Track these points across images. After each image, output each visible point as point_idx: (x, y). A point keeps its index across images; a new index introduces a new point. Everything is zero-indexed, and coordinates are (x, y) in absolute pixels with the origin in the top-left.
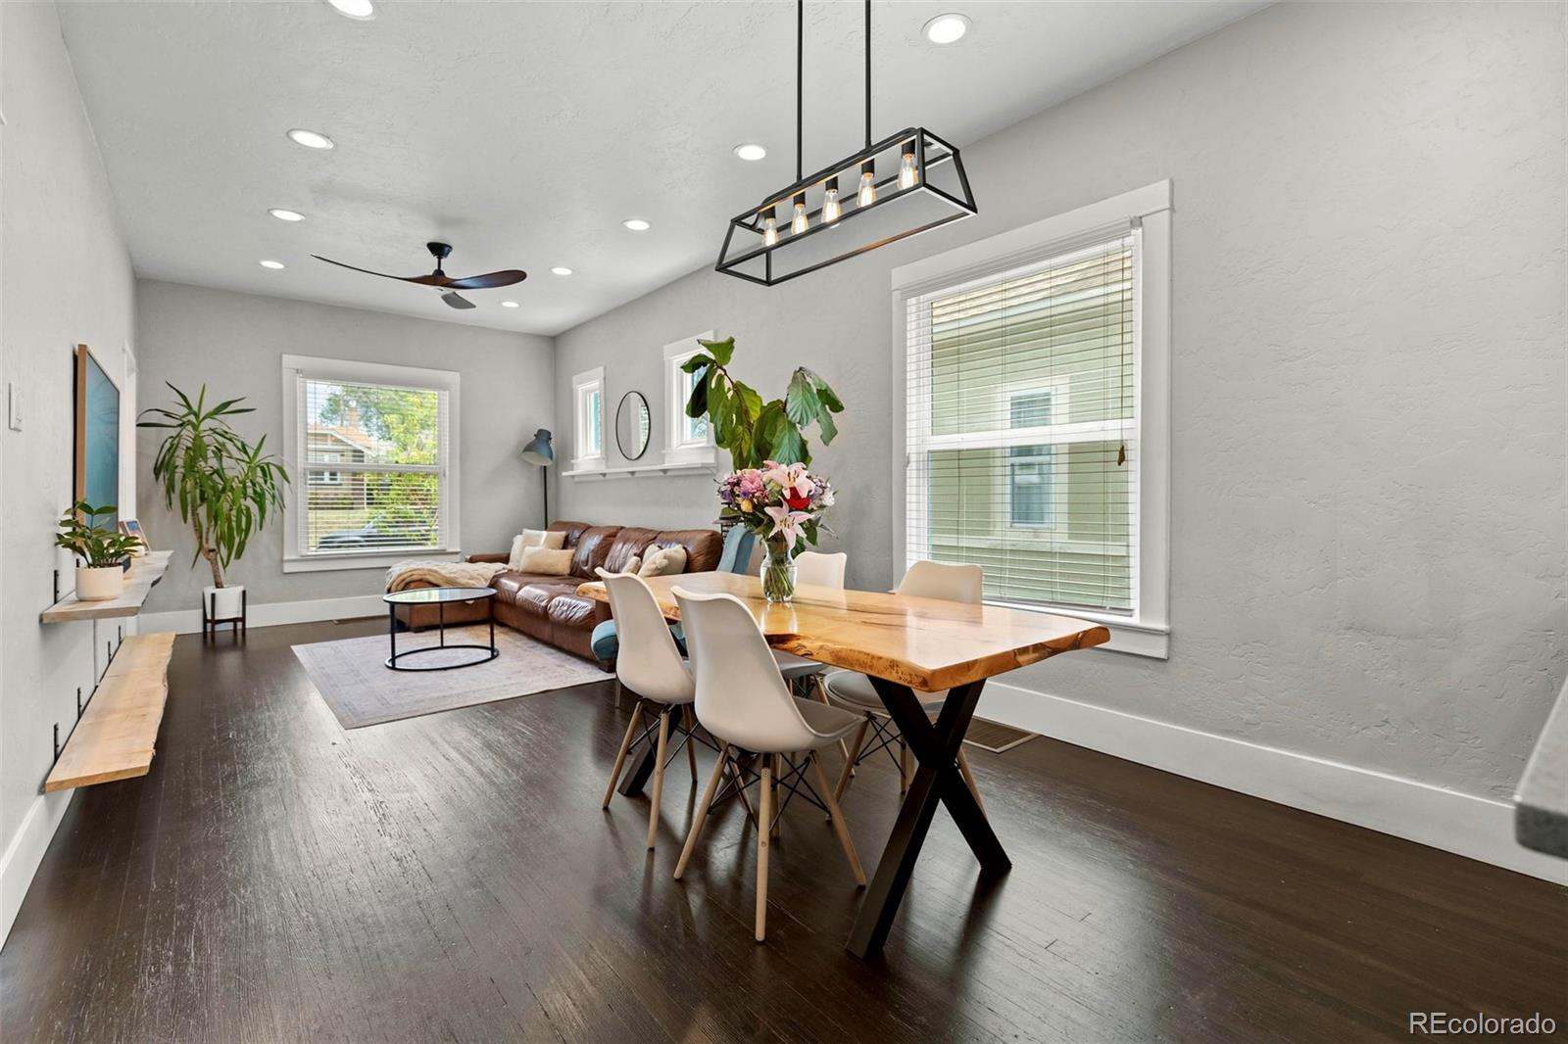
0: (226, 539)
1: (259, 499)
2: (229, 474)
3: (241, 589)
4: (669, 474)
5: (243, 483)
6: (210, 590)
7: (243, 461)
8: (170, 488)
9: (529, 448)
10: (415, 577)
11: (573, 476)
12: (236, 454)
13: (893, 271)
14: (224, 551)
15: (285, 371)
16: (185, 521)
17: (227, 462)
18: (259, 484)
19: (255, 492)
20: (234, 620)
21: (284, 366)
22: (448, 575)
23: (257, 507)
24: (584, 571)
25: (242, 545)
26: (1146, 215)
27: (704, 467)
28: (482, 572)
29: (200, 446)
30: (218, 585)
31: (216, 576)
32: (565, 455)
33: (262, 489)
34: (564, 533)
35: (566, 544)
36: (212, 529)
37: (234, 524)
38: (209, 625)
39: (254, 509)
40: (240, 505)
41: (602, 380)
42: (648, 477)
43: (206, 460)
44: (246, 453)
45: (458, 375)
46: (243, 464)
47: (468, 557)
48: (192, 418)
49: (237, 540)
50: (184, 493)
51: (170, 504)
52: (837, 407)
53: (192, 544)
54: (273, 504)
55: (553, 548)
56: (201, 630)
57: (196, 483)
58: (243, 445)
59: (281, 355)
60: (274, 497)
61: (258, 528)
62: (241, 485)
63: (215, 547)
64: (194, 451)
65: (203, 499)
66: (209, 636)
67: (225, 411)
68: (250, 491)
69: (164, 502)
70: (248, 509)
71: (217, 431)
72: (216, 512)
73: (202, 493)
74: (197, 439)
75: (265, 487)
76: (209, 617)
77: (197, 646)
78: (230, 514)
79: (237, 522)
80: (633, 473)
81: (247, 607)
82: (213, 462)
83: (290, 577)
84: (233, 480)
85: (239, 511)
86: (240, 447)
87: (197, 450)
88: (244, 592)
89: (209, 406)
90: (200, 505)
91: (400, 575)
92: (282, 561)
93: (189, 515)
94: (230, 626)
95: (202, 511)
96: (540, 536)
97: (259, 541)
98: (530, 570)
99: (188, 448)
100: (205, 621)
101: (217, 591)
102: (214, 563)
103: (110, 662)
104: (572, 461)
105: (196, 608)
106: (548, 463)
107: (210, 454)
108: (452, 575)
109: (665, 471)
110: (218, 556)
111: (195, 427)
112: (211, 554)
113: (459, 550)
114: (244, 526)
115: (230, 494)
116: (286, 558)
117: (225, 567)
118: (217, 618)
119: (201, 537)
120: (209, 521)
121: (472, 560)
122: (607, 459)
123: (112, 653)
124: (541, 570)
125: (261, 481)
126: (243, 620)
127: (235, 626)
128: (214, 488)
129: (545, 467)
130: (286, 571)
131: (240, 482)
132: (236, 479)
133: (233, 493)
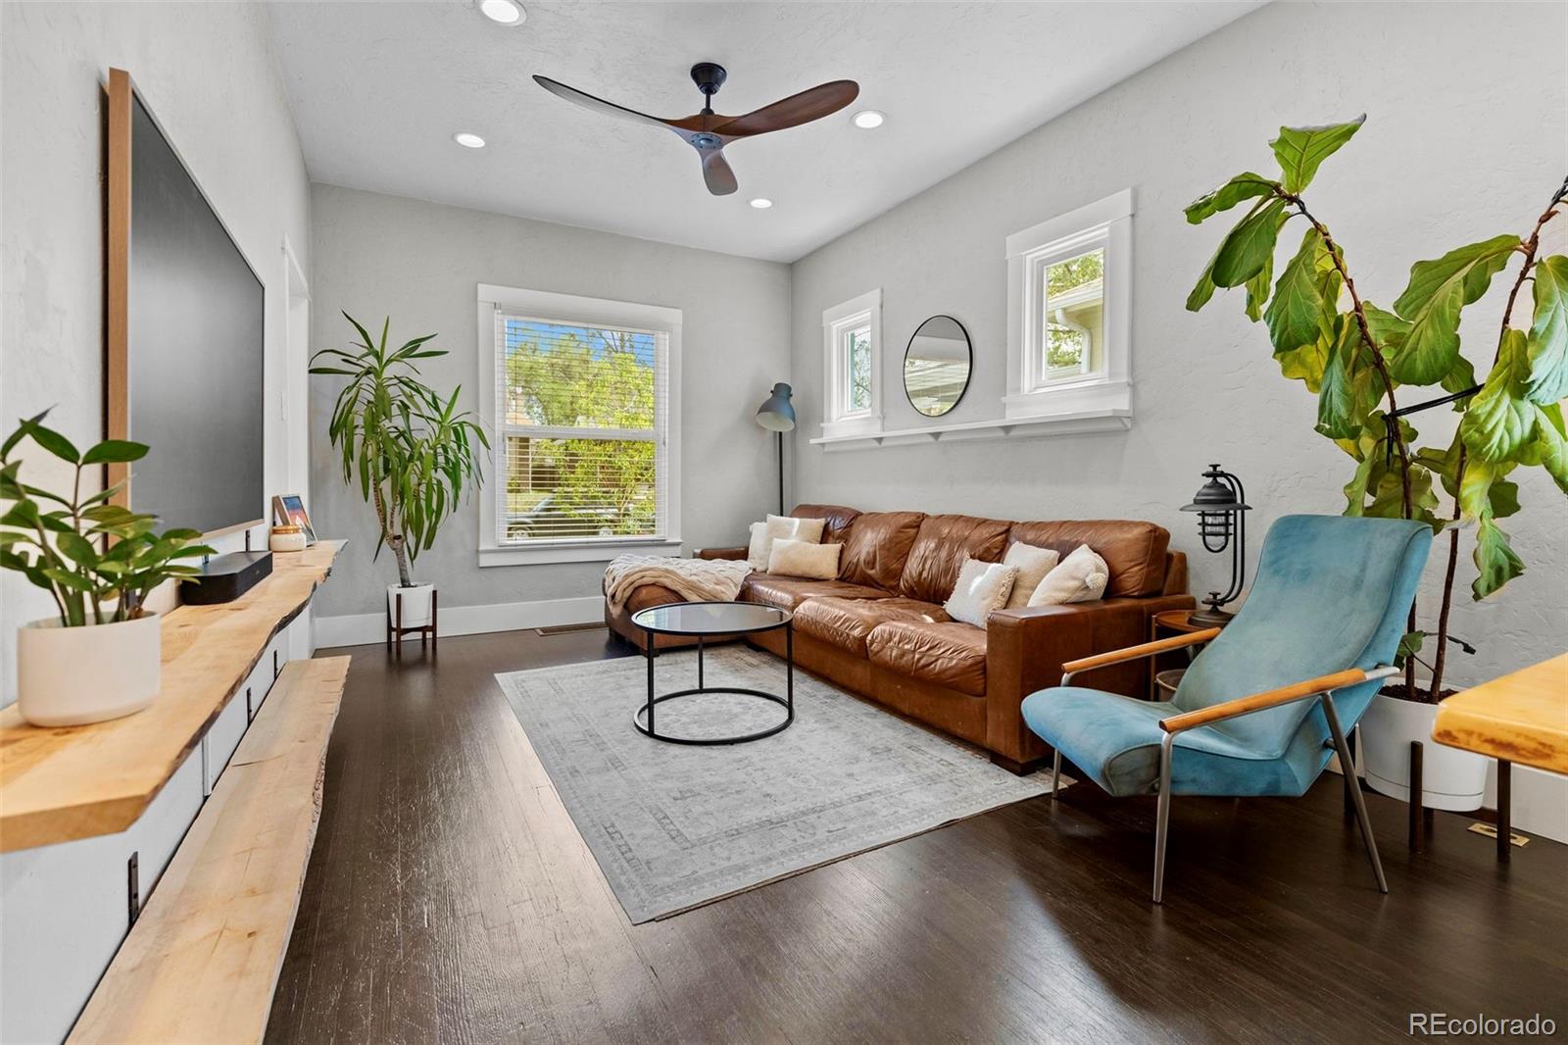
0: (413, 523)
1: (453, 472)
2: (417, 436)
3: (430, 588)
4: (1013, 433)
5: (434, 449)
6: (395, 589)
7: (434, 420)
8: (349, 454)
9: (765, 408)
10: (646, 580)
11: (823, 445)
12: (427, 411)
14: (411, 539)
15: (480, 304)
16: (366, 500)
17: (416, 422)
18: (451, 448)
19: (447, 460)
20: (423, 630)
21: (479, 299)
22: (689, 578)
23: (449, 481)
24: (870, 576)
25: (432, 530)
27: (1116, 417)
28: (729, 573)
29: (383, 399)
30: (405, 584)
31: (402, 570)
32: (810, 416)
33: (456, 457)
34: (822, 521)
35: (825, 536)
36: (397, 508)
37: (423, 503)
38: (394, 634)
39: (447, 483)
40: (431, 479)
41: (878, 309)
42: (970, 440)
43: (389, 417)
44: (437, 409)
45: (680, 312)
46: (434, 424)
47: (698, 551)
48: (372, 361)
49: (426, 524)
50: (364, 460)
51: (349, 475)
53: (376, 530)
54: (469, 476)
55: (810, 542)
56: (384, 640)
57: (379, 450)
58: (434, 398)
59: (477, 284)
60: (469, 467)
61: (452, 510)
62: (432, 452)
63: (401, 533)
64: (376, 406)
65: (387, 470)
66: (394, 650)
67: (415, 353)
68: (441, 460)
69: (342, 474)
70: (439, 483)
71: (403, 379)
72: (402, 488)
73: (386, 461)
74: (380, 390)
75: (460, 456)
76: (394, 625)
77: (379, 662)
78: (418, 491)
79: (426, 500)
80: (936, 435)
81: (438, 610)
82: (399, 421)
83: (486, 572)
84: (422, 445)
85: (429, 485)
86: (431, 401)
87: (380, 406)
88: (435, 593)
89: (392, 348)
90: (384, 478)
91: (627, 576)
92: (478, 551)
93: (371, 491)
94: (419, 635)
95: (386, 486)
96: (791, 524)
97: (452, 526)
98: (782, 571)
99: (369, 402)
100: (390, 629)
101: (404, 591)
102: (399, 553)
103: (250, 722)
104: (822, 424)
105: (381, 611)
106: (786, 427)
107: (395, 410)
108: (694, 578)
109: (1007, 429)
110: (405, 544)
111: (378, 375)
112: (396, 541)
113: (679, 540)
114: (434, 506)
115: (418, 463)
116: (481, 548)
117: (412, 560)
118: (403, 626)
119: (384, 520)
120: (394, 499)
121: (705, 555)
122: (884, 417)
123: (254, 708)
124: (799, 572)
125: (455, 446)
126: (433, 628)
127: (424, 635)
128: (399, 455)
129: (781, 433)
130: (481, 565)
131: (430, 448)
132: (425, 444)
133: (421, 463)
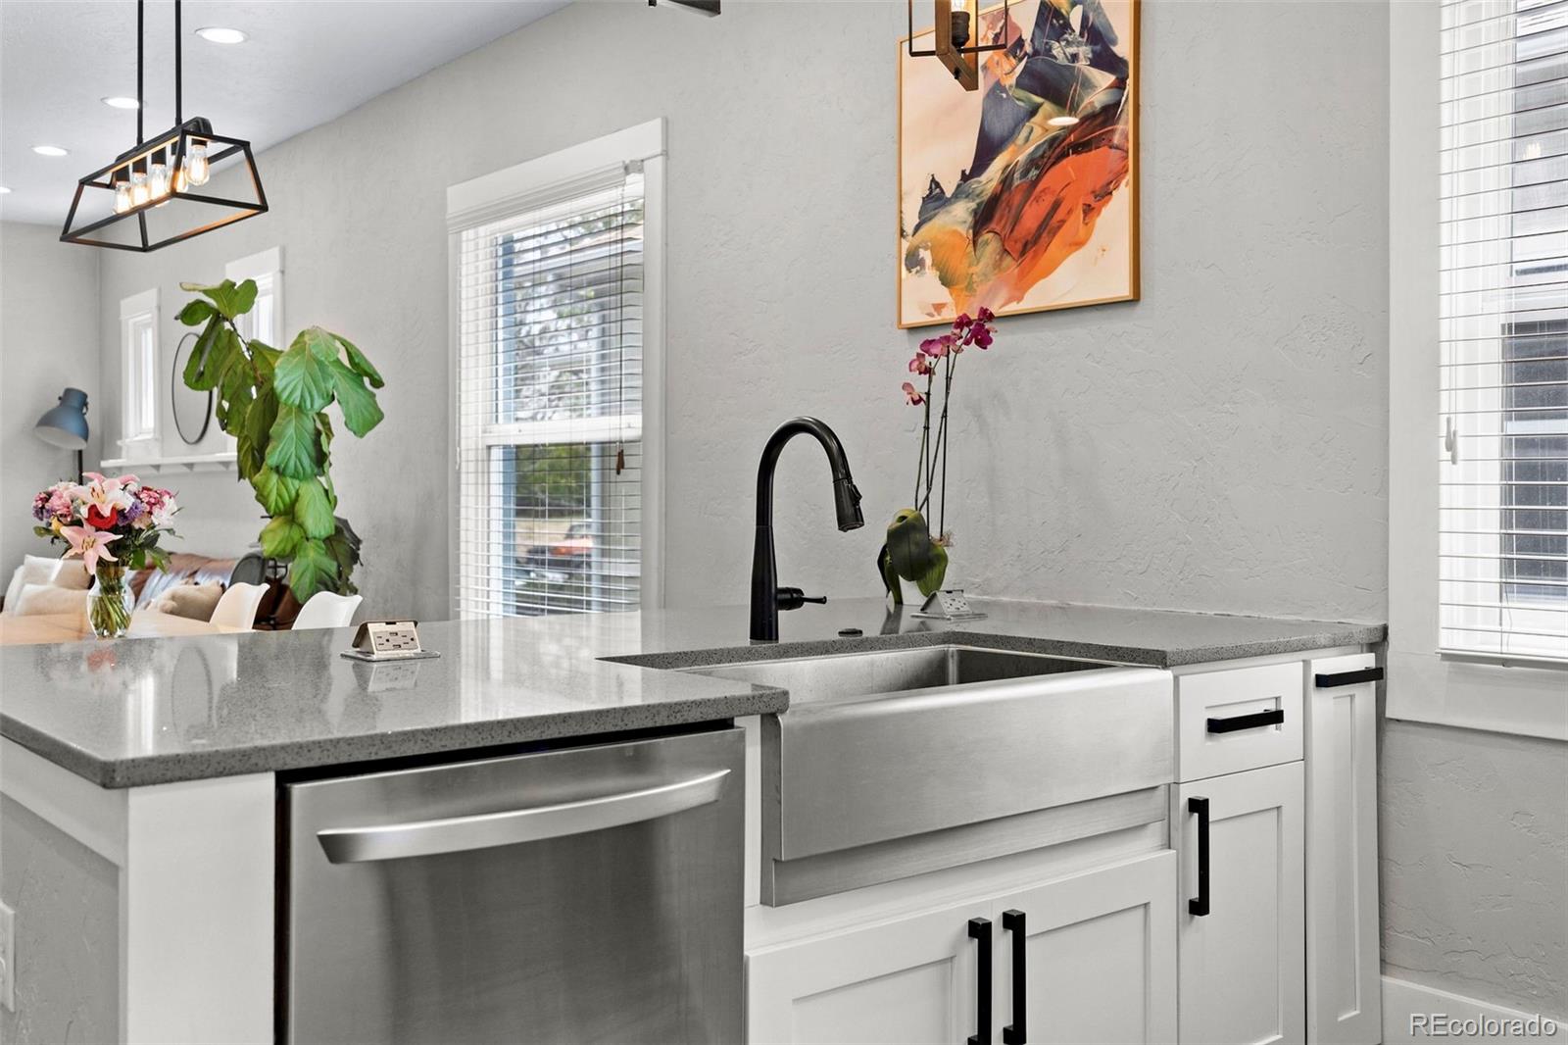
9: (50, 420)
11: (120, 469)
13: (450, 190)
26: (649, 158)
41: (156, 311)
52: (377, 383)
80: (190, 466)
104: (119, 443)
129: (80, 452)
